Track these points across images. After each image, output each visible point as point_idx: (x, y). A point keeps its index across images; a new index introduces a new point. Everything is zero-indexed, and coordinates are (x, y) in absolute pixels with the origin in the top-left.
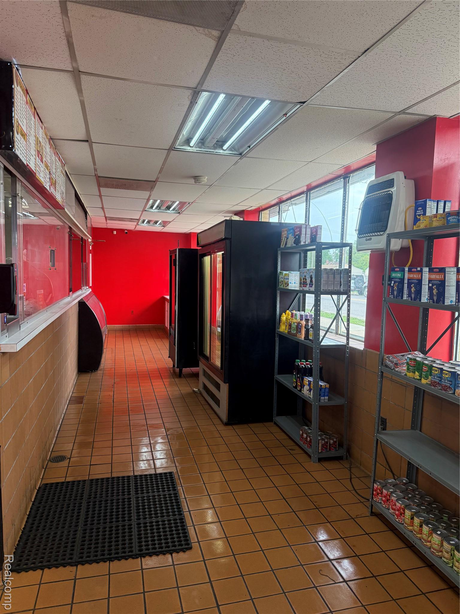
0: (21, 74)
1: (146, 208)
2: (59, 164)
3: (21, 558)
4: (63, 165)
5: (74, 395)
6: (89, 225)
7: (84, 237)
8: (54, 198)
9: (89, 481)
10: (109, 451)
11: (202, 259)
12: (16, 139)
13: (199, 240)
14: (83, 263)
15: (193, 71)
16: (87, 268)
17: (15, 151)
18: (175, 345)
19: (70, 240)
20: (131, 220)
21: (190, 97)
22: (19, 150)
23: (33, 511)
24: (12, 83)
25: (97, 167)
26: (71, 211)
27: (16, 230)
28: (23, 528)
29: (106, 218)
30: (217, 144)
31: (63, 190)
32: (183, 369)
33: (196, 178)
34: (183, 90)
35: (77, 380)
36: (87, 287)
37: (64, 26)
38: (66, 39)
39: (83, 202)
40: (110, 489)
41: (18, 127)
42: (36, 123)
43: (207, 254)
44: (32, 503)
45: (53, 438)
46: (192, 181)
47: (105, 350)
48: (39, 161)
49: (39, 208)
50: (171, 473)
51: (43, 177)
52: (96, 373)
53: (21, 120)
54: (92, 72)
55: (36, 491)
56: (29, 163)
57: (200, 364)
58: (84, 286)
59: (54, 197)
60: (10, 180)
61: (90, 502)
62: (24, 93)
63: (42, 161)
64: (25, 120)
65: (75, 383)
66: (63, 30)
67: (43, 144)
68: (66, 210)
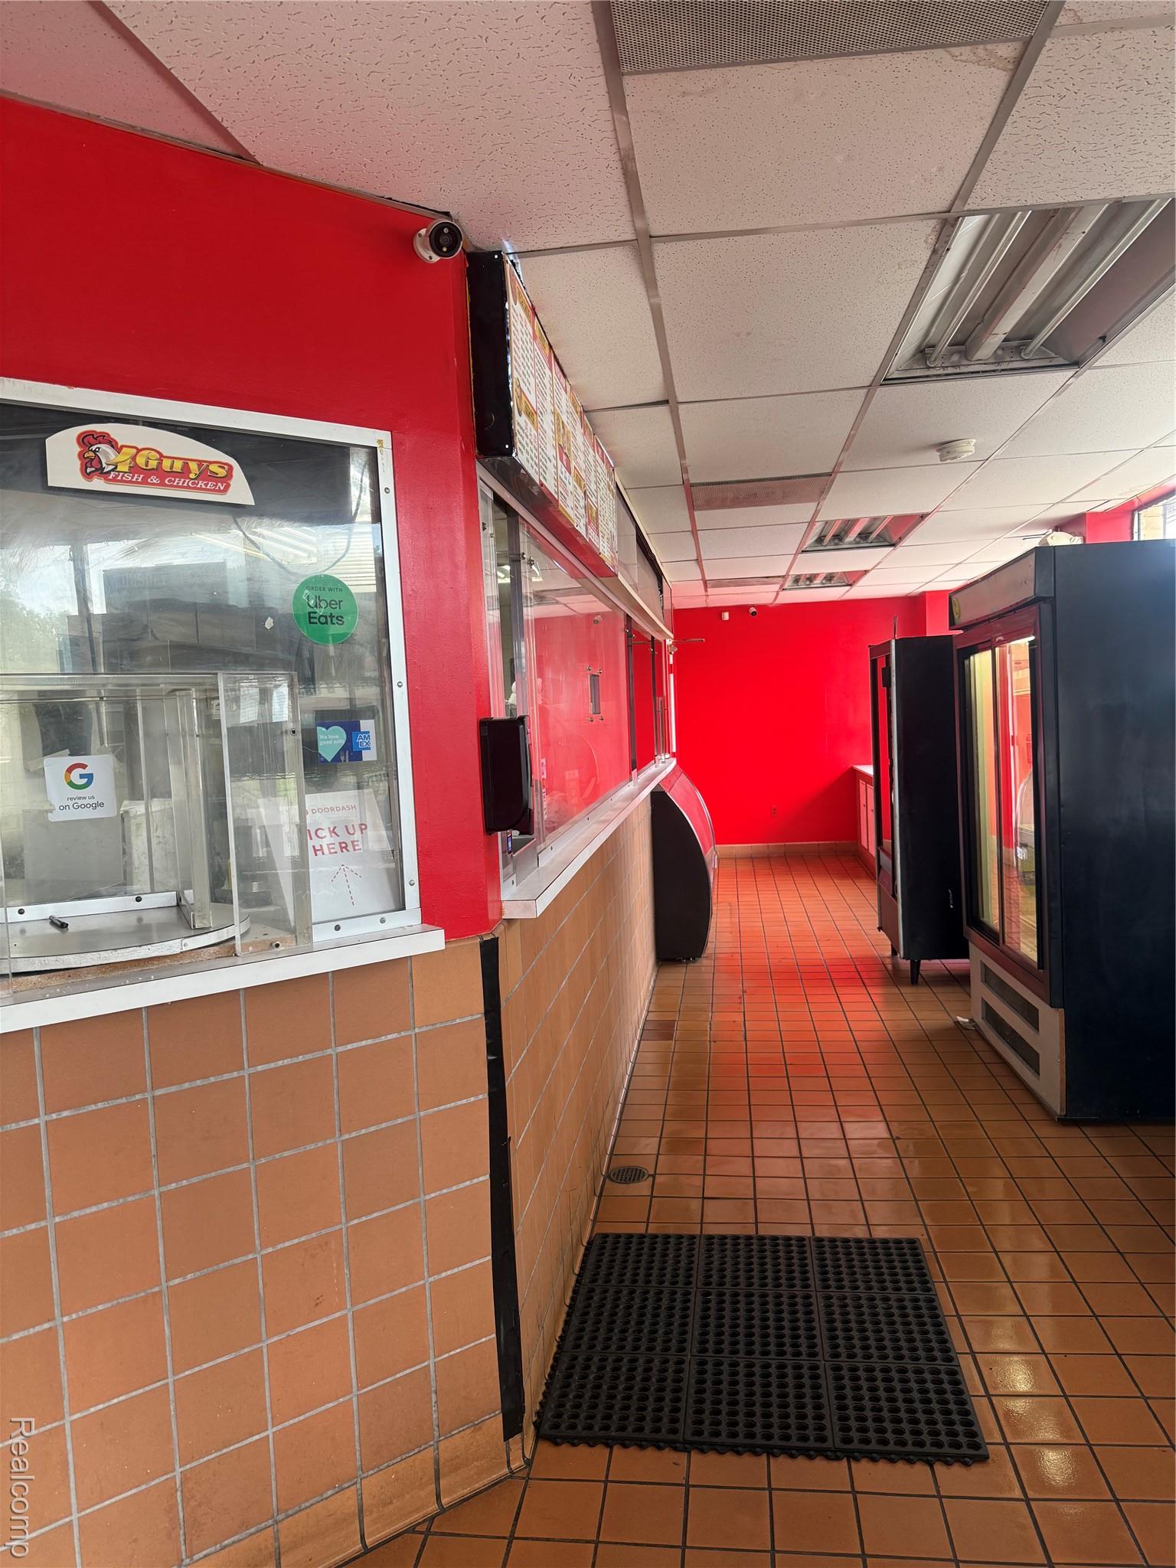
0: (521, 274)
1: (804, 544)
2: (602, 469)
3: (561, 1409)
4: (611, 471)
5: (651, 1017)
6: (667, 606)
7: (658, 637)
8: (596, 553)
9: (703, 1241)
10: (744, 1166)
11: (966, 662)
12: (517, 427)
13: (955, 609)
14: (657, 698)
15: (940, 169)
16: (666, 710)
17: (517, 455)
18: (894, 896)
19: (628, 646)
20: (767, 580)
21: (932, 239)
22: (524, 452)
23: (580, 1298)
24: (504, 297)
25: (687, 462)
26: (632, 578)
27: (522, 635)
28: (560, 1337)
29: (705, 582)
30: (1003, 349)
31: (613, 530)
32: (922, 962)
33: (945, 448)
34: (911, 224)
35: (655, 981)
36: (668, 756)
37: (616, 138)
38: (619, 167)
39: (653, 551)
40: (755, 1266)
41: (520, 397)
42: (554, 380)
43: (980, 647)
44: (574, 1278)
45: (612, 1121)
46: (934, 456)
47: (714, 908)
48: (564, 469)
49: (562, 579)
50: (912, 1242)
51: (572, 510)
52: (697, 964)
53: (525, 380)
54: (680, 233)
55: (582, 1250)
56: (544, 478)
57: (972, 948)
58: (659, 753)
59: (595, 549)
60: (504, 524)
61: (709, 1294)
62: (528, 316)
63: (568, 469)
64: (532, 380)
65: (651, 988)
66: (615, 146)
67: (569, 427)
68: (620, 577)
